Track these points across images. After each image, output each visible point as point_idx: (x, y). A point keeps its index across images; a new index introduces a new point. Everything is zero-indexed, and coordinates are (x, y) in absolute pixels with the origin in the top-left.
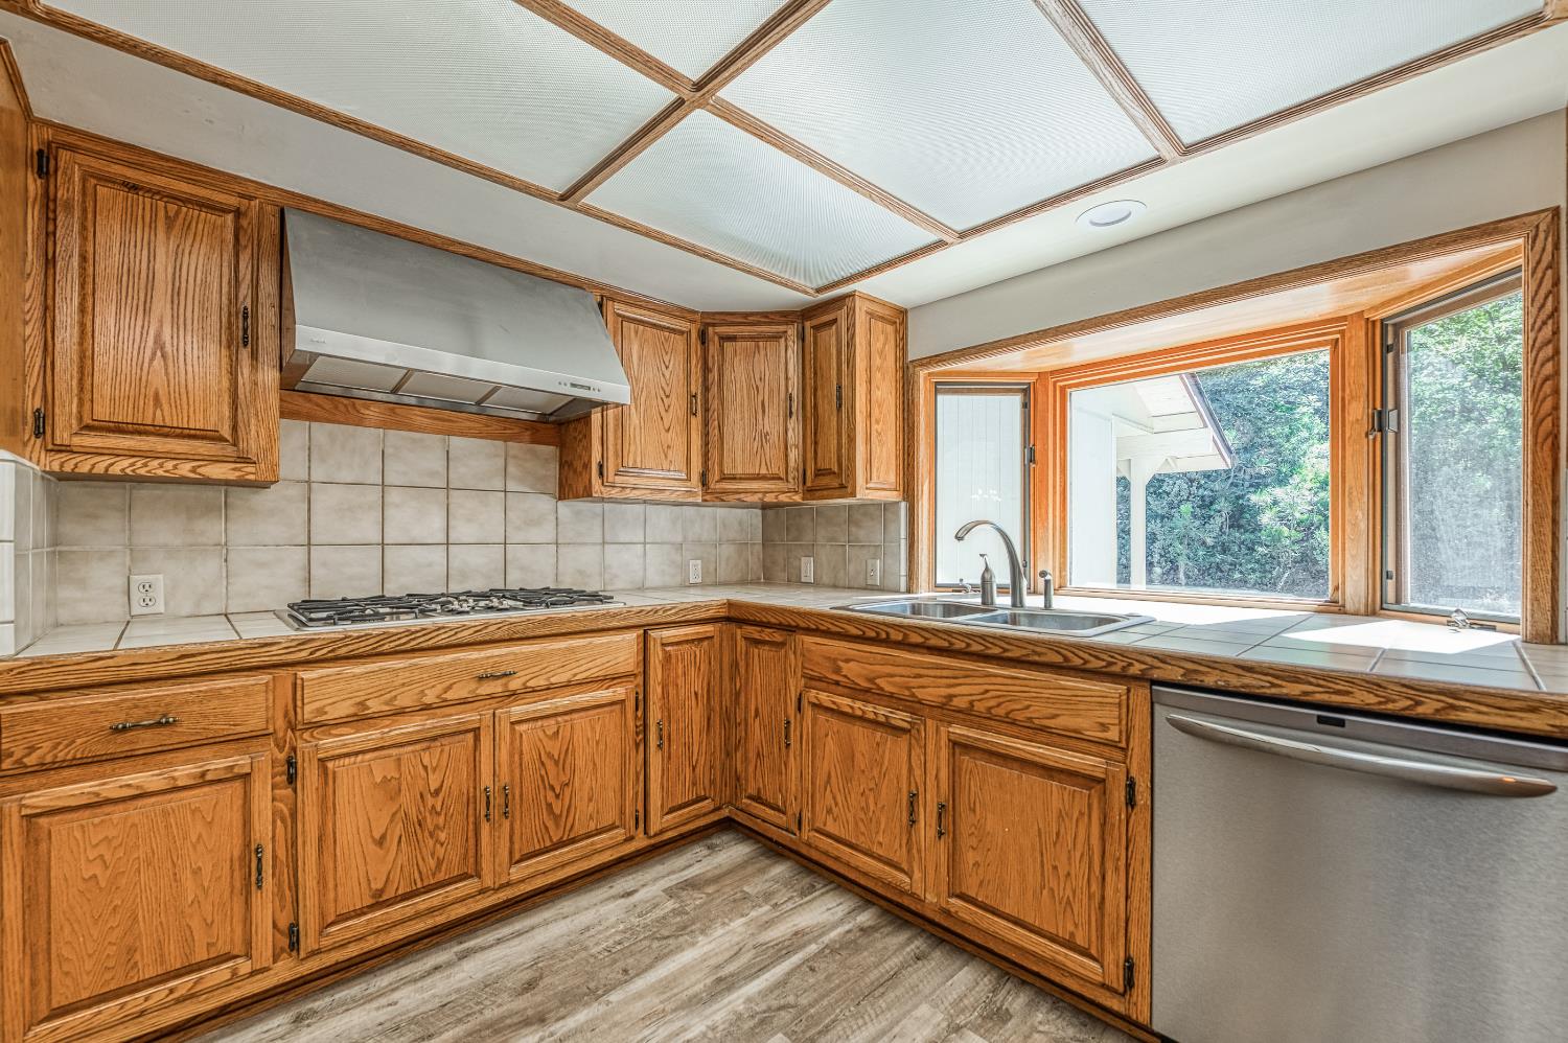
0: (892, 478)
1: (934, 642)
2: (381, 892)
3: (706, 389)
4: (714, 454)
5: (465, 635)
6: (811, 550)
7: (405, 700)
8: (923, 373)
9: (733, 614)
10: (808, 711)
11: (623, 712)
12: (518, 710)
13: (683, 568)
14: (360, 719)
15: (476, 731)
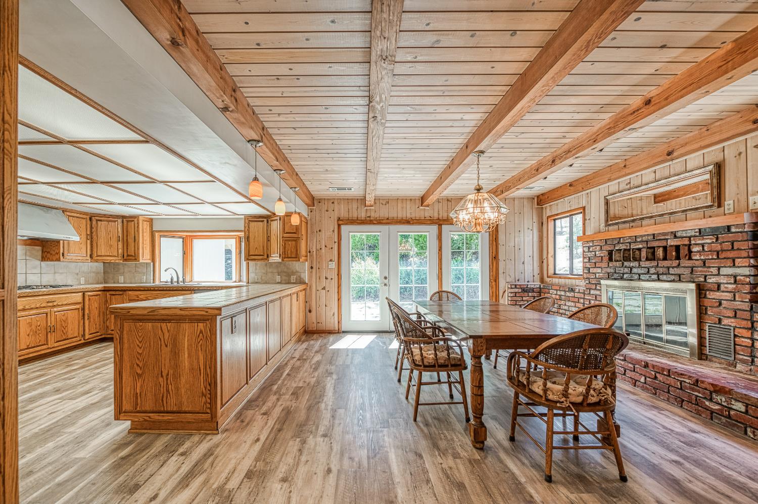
0: (149, 257)
1: (159, 289)
2: (28, 346)
3: (91, 233)
4: (95, 250)
5: (41, 293)
6: (123, 274)
7: (33, 306)
8: (157, 234)
9: (105, 289)
11: (79, 311)
12: (56, 309)
13: (79, 280)
14: (24, 310)
15: (47, 314)
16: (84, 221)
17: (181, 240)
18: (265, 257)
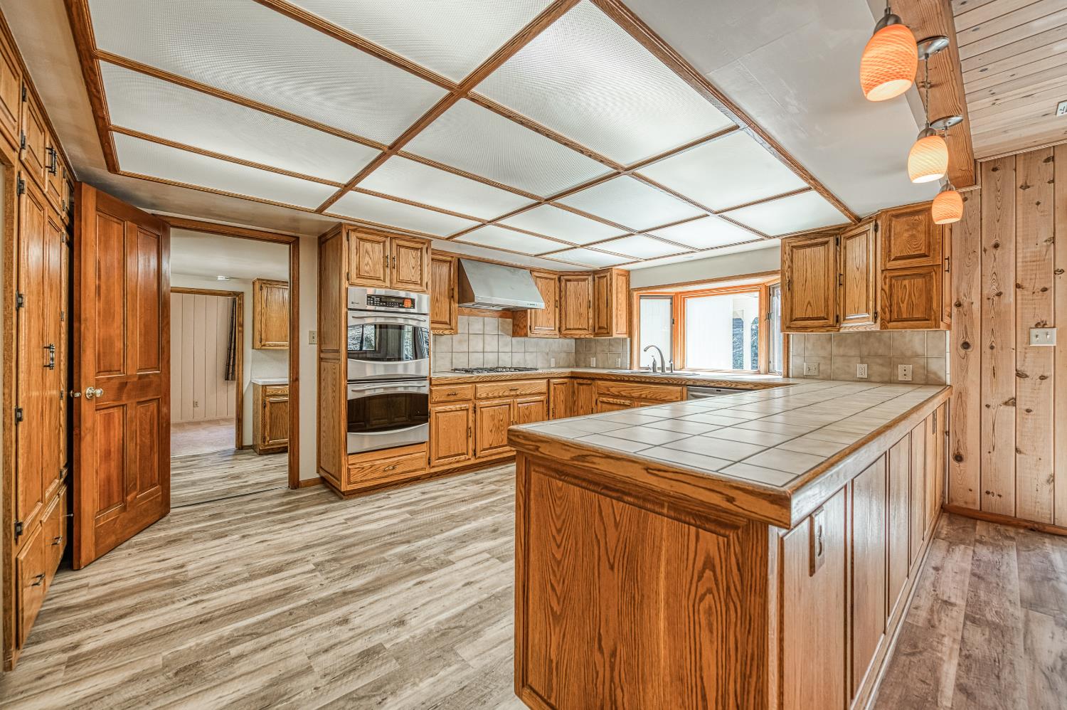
0: (625, 330)
1: (636, 379)
2: (491, 445)
3: (560, 298)
4: (563, 322)
5: (503, 378)
6: (595, 355)
7: (496, 395)
8: (635, 293)
9: (573, 375)
10: (599, 404)
11: (543, 404)
12: (519, 400)
13: (549, 361)
14: (487, 398)
15: (510, 405)
16: (553, 282)
17: (669, 301)
18: (831, 321)
